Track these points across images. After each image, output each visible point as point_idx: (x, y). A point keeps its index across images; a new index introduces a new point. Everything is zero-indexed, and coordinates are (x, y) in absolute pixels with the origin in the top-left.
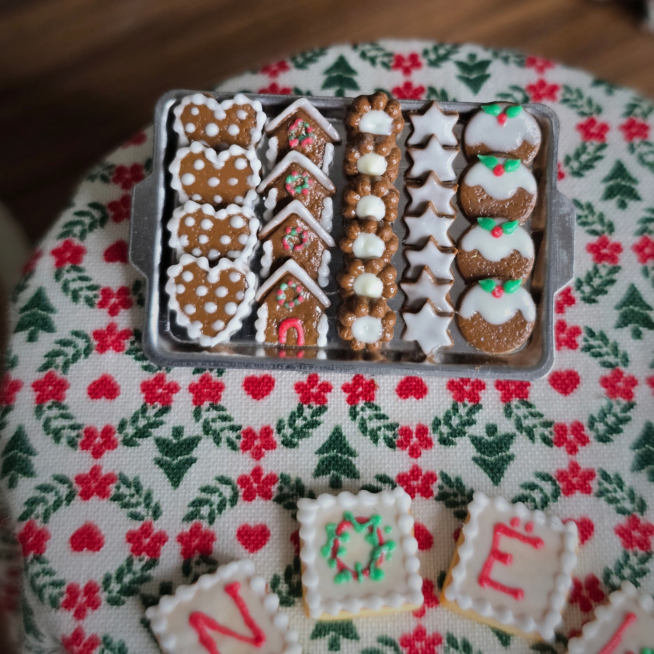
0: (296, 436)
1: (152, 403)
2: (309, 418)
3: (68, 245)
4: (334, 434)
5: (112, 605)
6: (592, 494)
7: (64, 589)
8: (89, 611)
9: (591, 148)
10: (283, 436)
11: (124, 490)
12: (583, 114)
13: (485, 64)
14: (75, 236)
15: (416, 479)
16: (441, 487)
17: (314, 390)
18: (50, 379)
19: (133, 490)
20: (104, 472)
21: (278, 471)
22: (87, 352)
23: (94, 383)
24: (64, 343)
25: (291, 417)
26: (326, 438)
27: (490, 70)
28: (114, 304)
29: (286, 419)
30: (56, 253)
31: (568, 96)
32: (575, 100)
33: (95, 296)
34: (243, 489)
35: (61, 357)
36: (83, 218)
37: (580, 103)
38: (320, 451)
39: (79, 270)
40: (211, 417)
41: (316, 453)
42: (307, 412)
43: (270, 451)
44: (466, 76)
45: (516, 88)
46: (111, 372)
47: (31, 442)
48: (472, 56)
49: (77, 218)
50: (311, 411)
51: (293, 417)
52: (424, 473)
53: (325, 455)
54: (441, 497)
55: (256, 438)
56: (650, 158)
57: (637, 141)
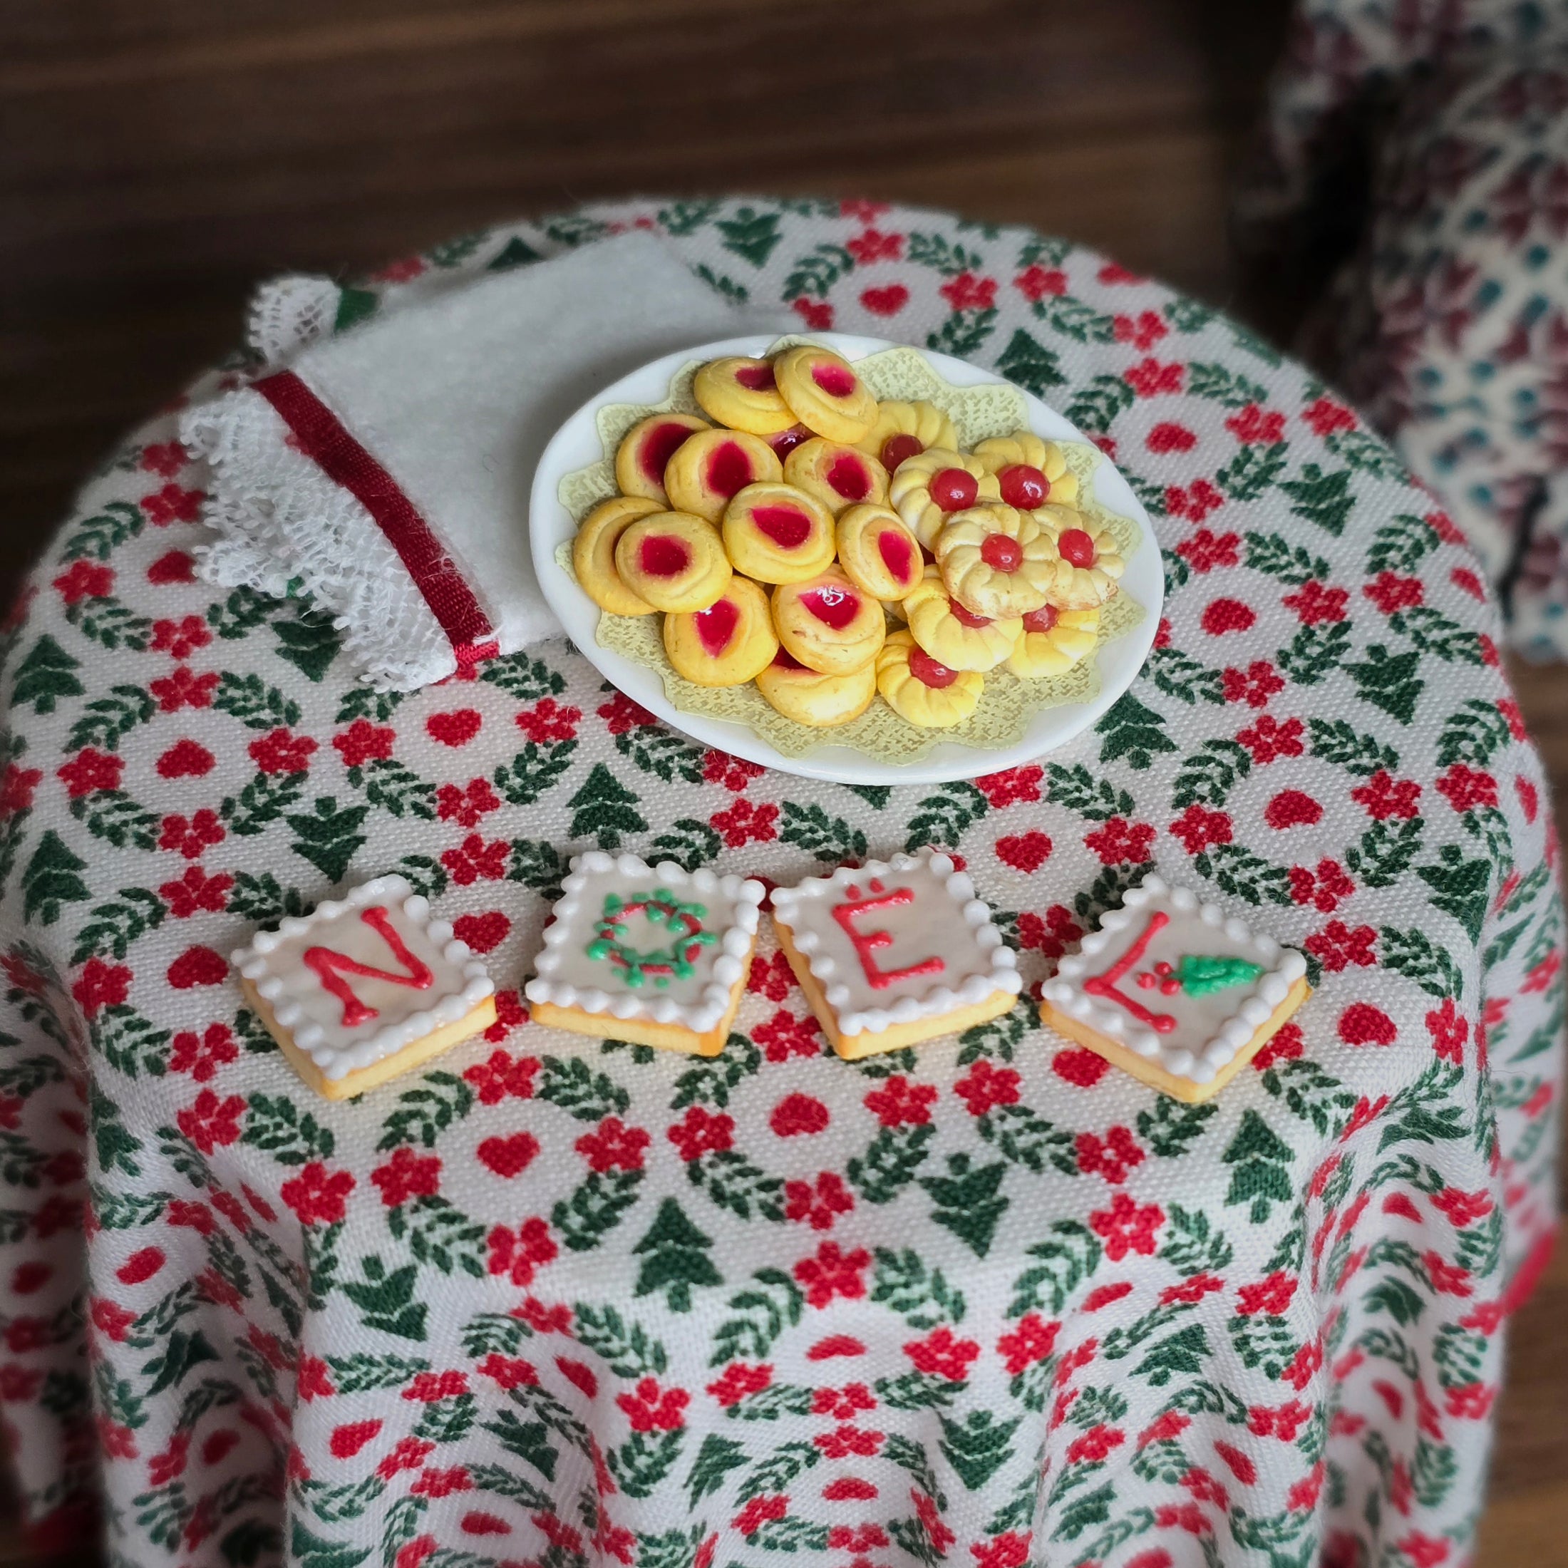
0: (531, 787)
1: (273, 771)
2: (549, 761)
3: (80, 570)
4: (593, 776)
5: (256, 1052)
6: (1042, 799)
7: (169, 1043)
8: (219, 1065)
9: (969, 319)
10: (508, 789)
11: (246, 894)
12: (948, 271)
13: (768, 221)
14: (90, 554)
15: (743, 817)
16: (786, 823)
17: (550, 721)
18: (88, 759)
19: (263, 894)
20: (209, 874)
21: (508, 837)
22: (146, 714)
23: (166, 755)
24: (102, 706)
25: (516, 762)
26: (582, 784)
27: (780, 228)
28: (179, 642)
29: (509, 766)
30: (60, 583)
31: (920, 249)
32: (934, 253)
33: (144, 634)
34: (453, 870)
35: (101, 727)
36: (99, 528)
37: (942, 256)
38: (574, 802)
39: (109, 601)
40: (378, 779)
41: (569, 805)
42: (544, 752)
43: (489, 813)
44: (739, 241)
45: (826, 248)
46: (193, 736)
47: (72, 851)
48: (745, 213)
49: (87, 529)
50: (550, 750)
51: (520, 762)
52: (755, 808)
53: (584, 806)
54: (789, 836)
55: (462, 797)
56: (1074, 320)
57: (1047, 298)
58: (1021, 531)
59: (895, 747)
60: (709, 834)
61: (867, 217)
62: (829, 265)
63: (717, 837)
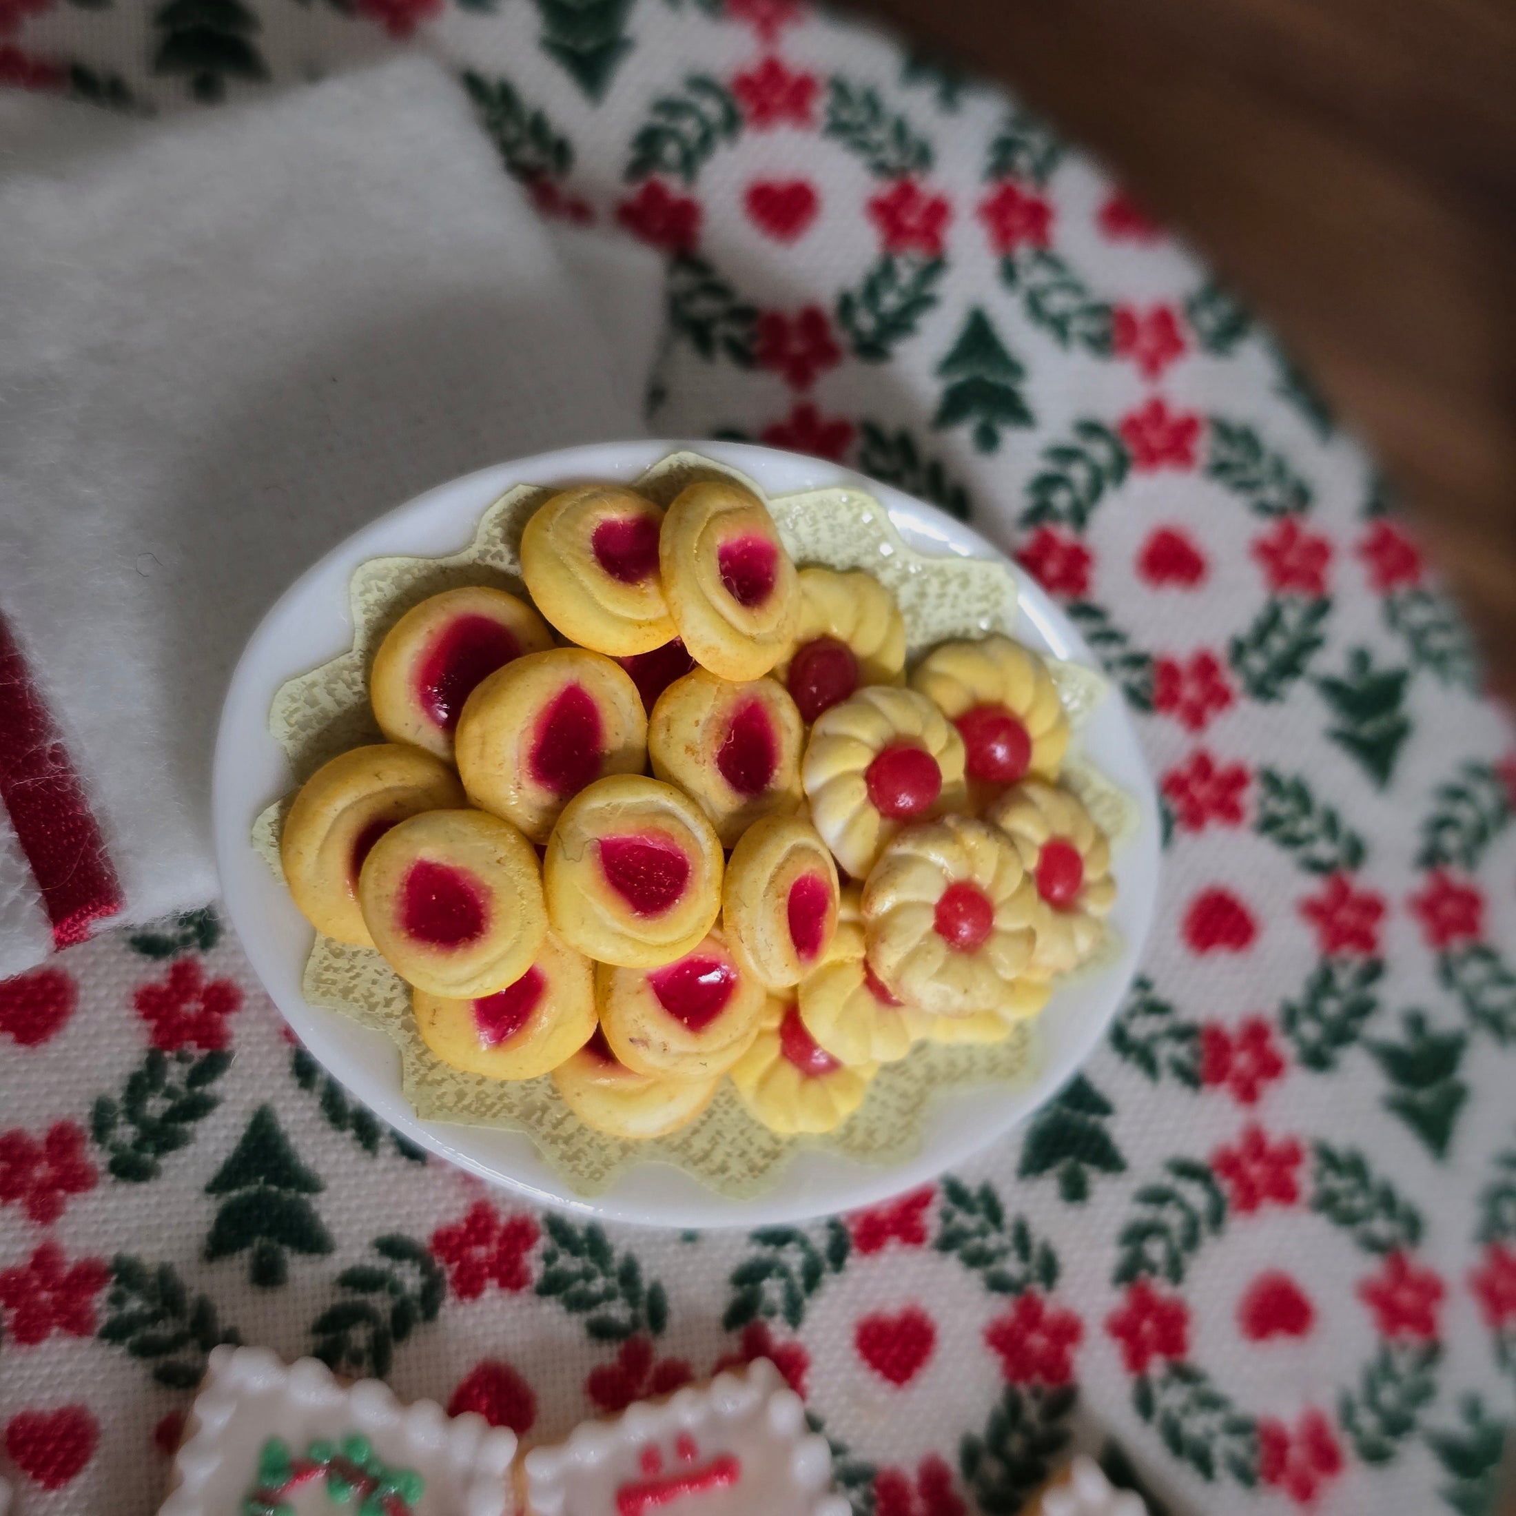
0: (150, 1146)
2: (182, 1092)
4: (255, 1129)
6: (928, 1243)
9: (906, 274)
10: (113, 1148)
12: (883, 169)
15: (483, 1239)
16: (549, 1258)
17: (192, 1008)
21: (105, 1249)
25: (130, 1090)
26: (233, 1145)
29: (117, 1097)
31: (845, 115)
32: (864, 126)
34: (13, 1312)
37: (875, 135)
38: (218, 1186)
41: (209, 1190)
42: (175, 1074)
43: (79, 1196)
44: (569, 43)
45: (701, 84)
50: (187, 1068)
51: (135, 1090)
52: (503, 1220)
53: (235, 1193)
54: (552, 1286)
55: (34, 1159)
56: (1058, 302)
57: (1023, 251)
58: (998, 878)
59: (737, 1167)
60: (427, 1269)
61: (767, 28)
62: (703, 121)
63: (440, 1274)
